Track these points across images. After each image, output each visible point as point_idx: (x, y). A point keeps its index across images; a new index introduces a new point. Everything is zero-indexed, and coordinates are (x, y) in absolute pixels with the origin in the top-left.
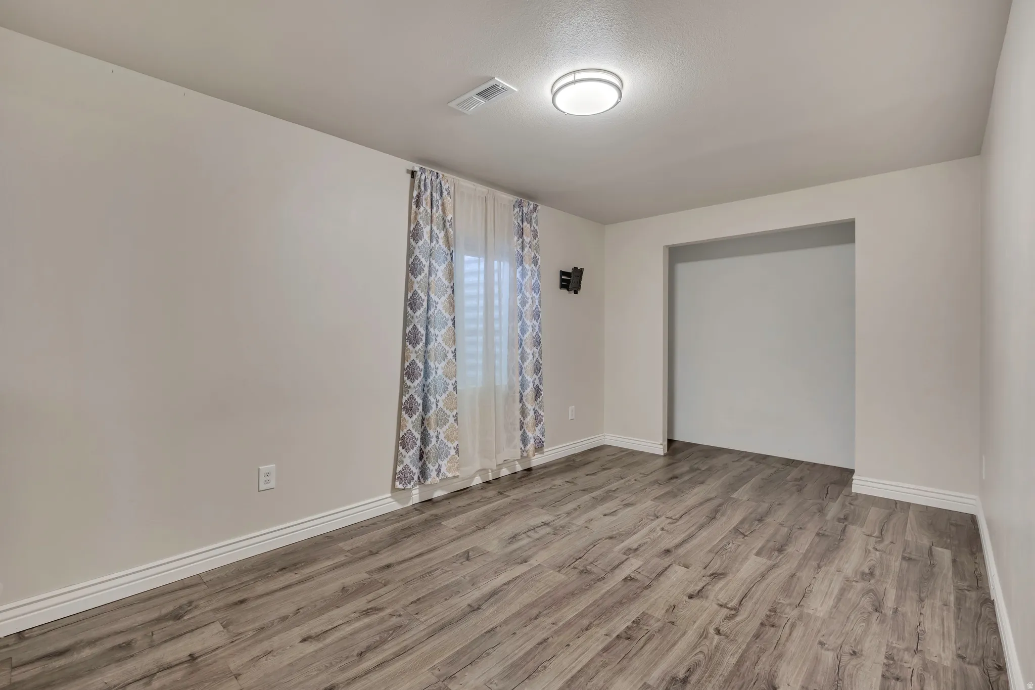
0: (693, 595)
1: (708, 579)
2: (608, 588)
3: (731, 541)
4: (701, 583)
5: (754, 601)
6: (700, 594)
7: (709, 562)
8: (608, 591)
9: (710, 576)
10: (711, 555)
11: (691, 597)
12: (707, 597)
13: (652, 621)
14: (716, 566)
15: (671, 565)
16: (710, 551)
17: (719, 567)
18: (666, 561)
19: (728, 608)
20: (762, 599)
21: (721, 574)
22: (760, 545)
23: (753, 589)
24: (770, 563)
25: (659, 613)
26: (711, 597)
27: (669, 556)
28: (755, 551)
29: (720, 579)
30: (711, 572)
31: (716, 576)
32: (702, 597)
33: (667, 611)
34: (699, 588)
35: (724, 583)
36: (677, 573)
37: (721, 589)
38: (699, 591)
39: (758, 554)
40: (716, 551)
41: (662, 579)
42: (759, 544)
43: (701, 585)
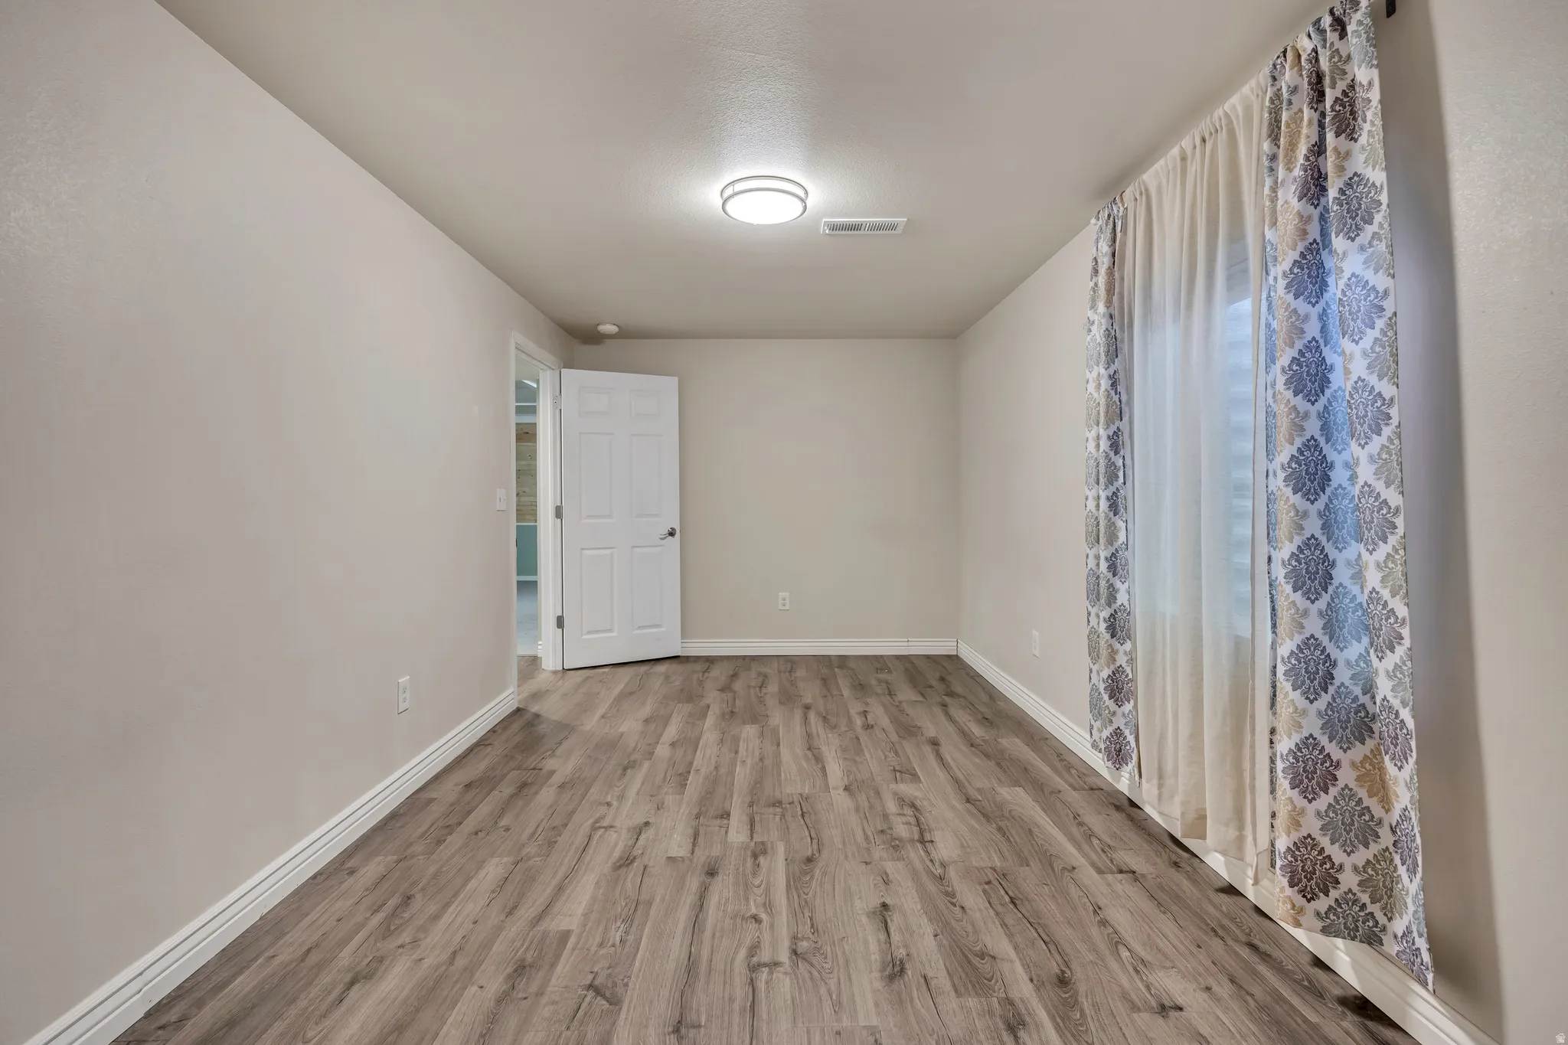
0: (645, 826)
1: (637, 852)
2: (734, 799)
3: (619, 950)
4: (642, 843)
5: (574, 847)
6: (638, 830)
7: (644, 880)
8: (732, 796)
9: (635, 858)
10: (644, 897)
11: (647, 824)
12: (629, 830)
13: (670, 790)
14: (632, 876)
15: (693, 853)
16: (649, 903)
17: (626, 879)
18: (701, 856)
19: (604, 827)
20: (564, 853)
21: (620, 867)
22: (559, 968)
23: (574, 863)
24: (545, 924)
25: (670, 799)
26: (624, 832)
27: (703, 866)
28: (572, 940)
29: (621, 858)
30: (635, 864)
31: (626, 861)
32: (634, 828)
33: (663, 803)
34: (643, 836)
35: (614, 855)
36: (677, 844)
37: (616, 844)
38: (640, 833)
39: (565, 936)
40: (641, 908)
41: (690, 831)
42: (563, 967)
43: (641, 842)
